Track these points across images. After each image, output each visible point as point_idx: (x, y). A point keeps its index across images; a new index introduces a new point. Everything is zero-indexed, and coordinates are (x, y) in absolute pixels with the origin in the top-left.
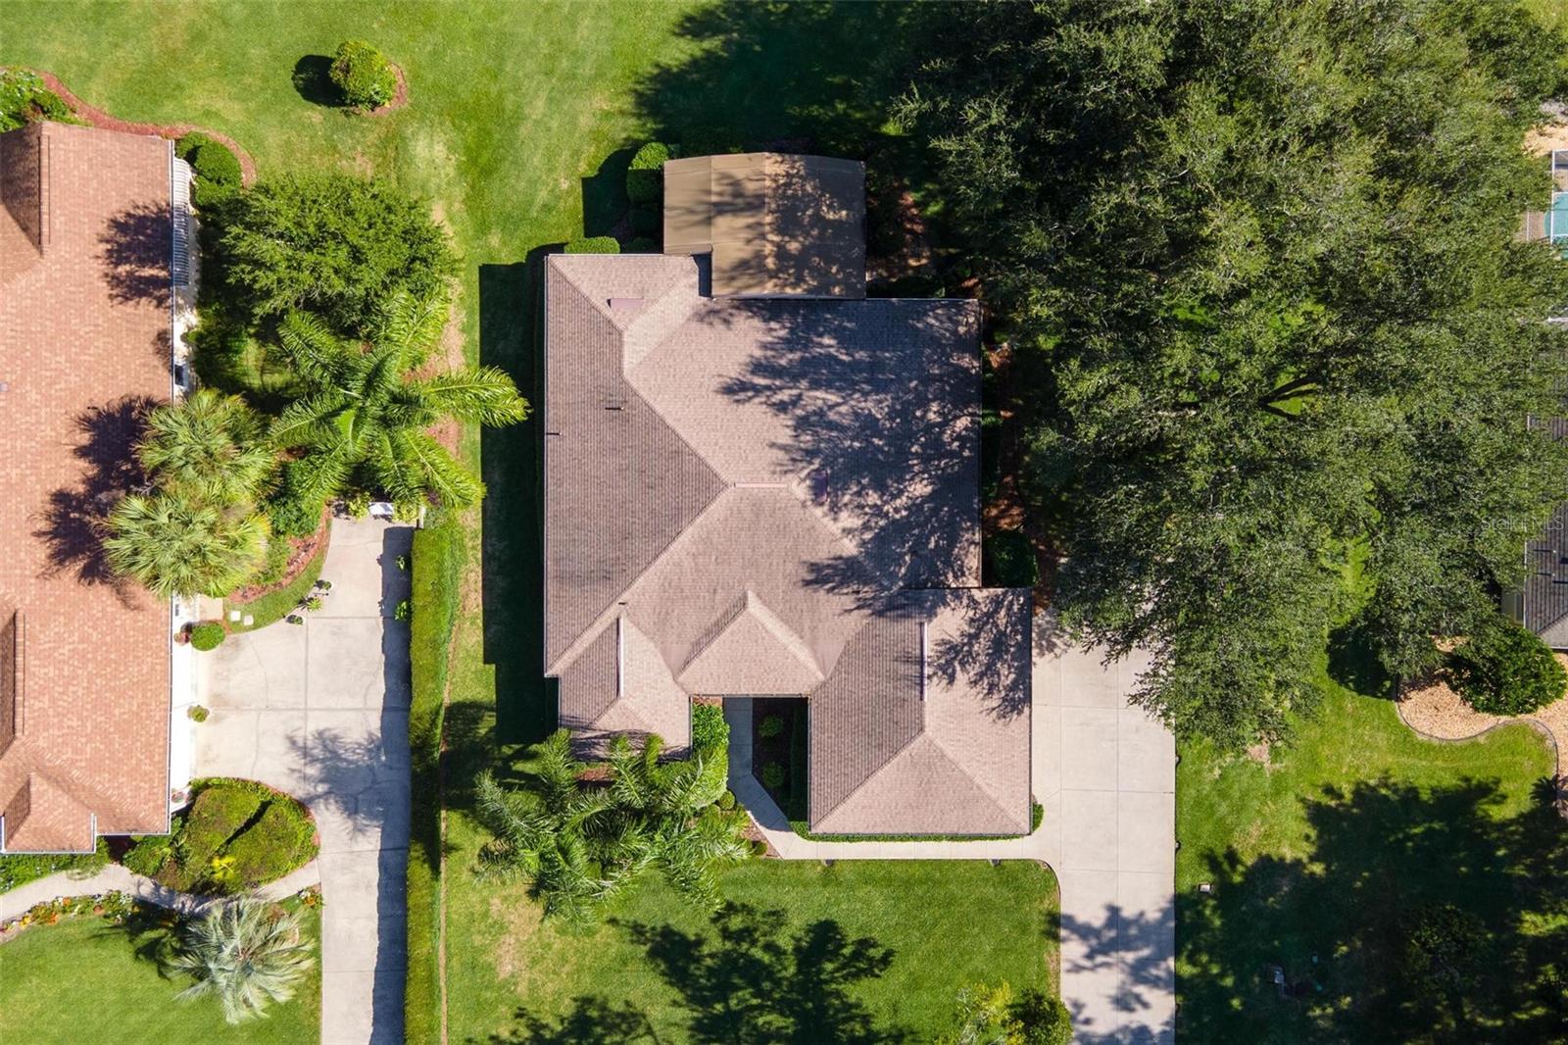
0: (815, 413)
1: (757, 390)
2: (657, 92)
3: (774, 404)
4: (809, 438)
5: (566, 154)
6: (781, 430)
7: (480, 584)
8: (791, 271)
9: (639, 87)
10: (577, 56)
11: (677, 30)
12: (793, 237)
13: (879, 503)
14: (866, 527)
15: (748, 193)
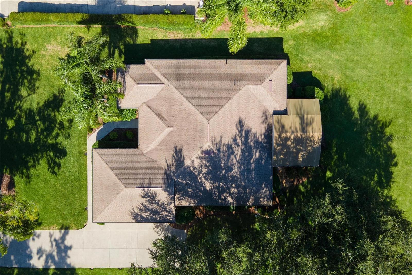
0: (233, 151)
1: (241, 131)
2: (341, 96)
3: (236, 138)
4: (224, 149)
5: (320, 66)
6: (227, 140)
7: (177, 38)
8: (281, 142)
9: (342, 90)
10: (353, 70)
11: (361, 103)
12: (293, 143)
13: (203, 172)
14: (195, 168)
15: (308, 128)
